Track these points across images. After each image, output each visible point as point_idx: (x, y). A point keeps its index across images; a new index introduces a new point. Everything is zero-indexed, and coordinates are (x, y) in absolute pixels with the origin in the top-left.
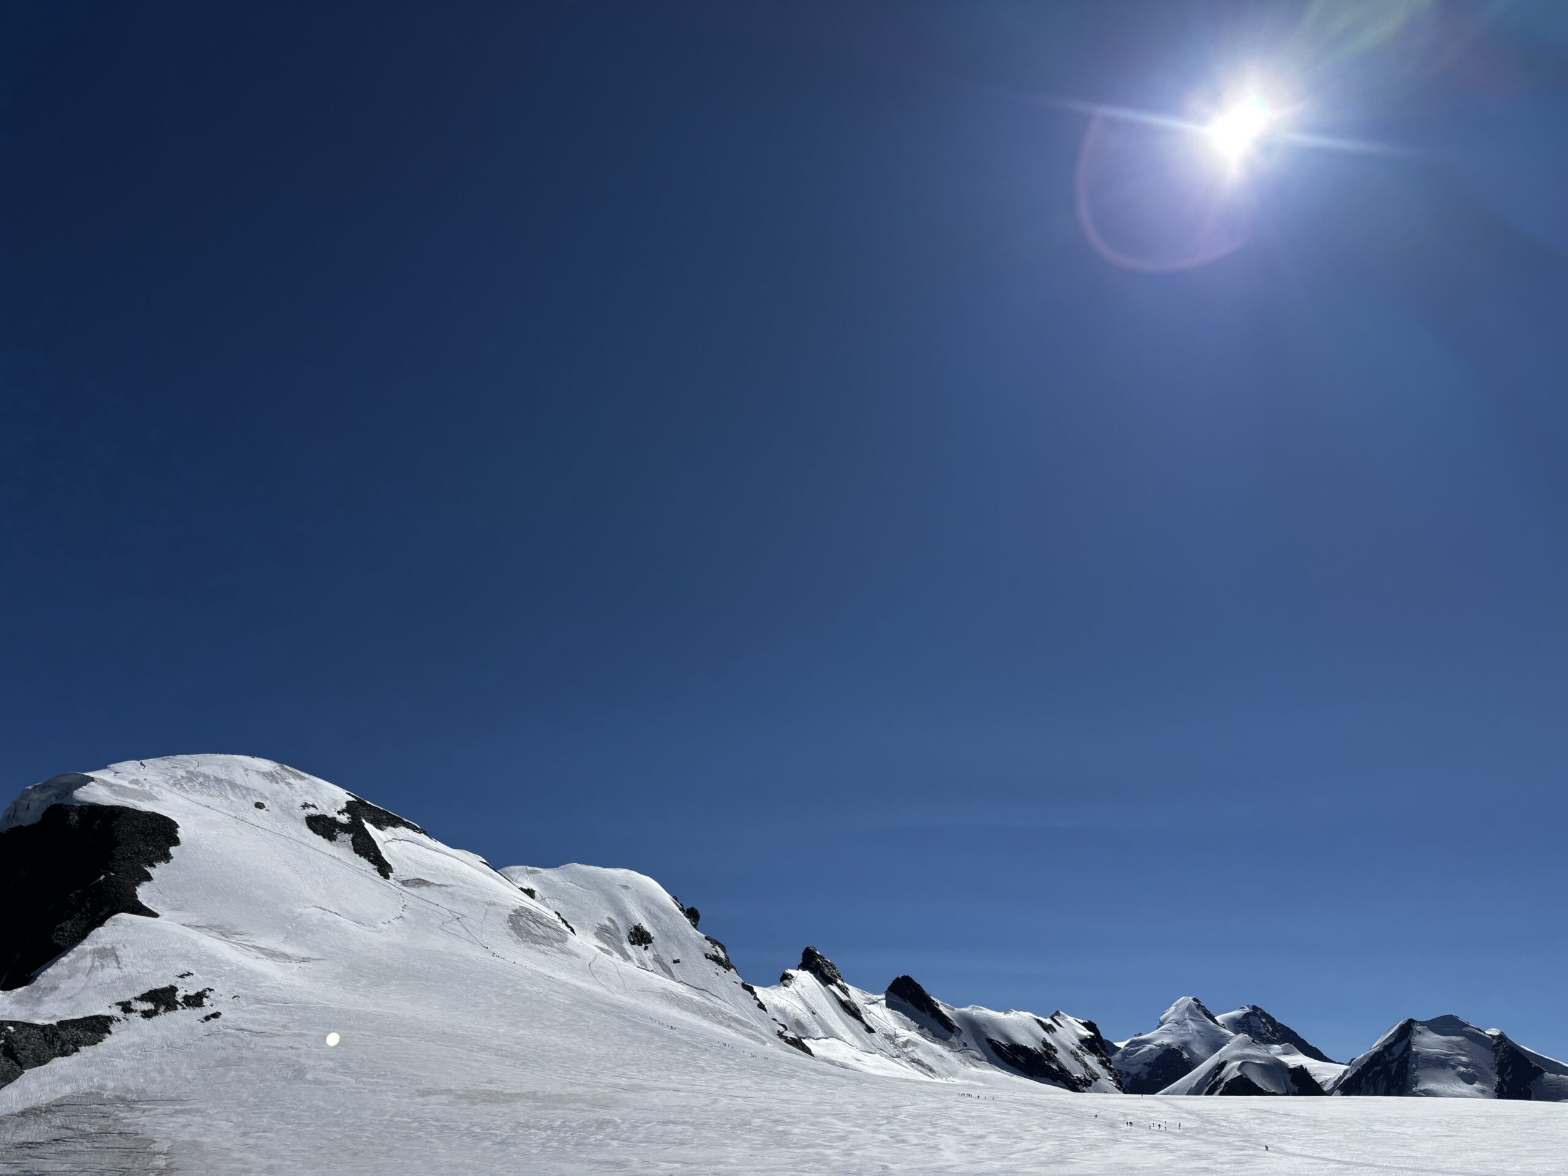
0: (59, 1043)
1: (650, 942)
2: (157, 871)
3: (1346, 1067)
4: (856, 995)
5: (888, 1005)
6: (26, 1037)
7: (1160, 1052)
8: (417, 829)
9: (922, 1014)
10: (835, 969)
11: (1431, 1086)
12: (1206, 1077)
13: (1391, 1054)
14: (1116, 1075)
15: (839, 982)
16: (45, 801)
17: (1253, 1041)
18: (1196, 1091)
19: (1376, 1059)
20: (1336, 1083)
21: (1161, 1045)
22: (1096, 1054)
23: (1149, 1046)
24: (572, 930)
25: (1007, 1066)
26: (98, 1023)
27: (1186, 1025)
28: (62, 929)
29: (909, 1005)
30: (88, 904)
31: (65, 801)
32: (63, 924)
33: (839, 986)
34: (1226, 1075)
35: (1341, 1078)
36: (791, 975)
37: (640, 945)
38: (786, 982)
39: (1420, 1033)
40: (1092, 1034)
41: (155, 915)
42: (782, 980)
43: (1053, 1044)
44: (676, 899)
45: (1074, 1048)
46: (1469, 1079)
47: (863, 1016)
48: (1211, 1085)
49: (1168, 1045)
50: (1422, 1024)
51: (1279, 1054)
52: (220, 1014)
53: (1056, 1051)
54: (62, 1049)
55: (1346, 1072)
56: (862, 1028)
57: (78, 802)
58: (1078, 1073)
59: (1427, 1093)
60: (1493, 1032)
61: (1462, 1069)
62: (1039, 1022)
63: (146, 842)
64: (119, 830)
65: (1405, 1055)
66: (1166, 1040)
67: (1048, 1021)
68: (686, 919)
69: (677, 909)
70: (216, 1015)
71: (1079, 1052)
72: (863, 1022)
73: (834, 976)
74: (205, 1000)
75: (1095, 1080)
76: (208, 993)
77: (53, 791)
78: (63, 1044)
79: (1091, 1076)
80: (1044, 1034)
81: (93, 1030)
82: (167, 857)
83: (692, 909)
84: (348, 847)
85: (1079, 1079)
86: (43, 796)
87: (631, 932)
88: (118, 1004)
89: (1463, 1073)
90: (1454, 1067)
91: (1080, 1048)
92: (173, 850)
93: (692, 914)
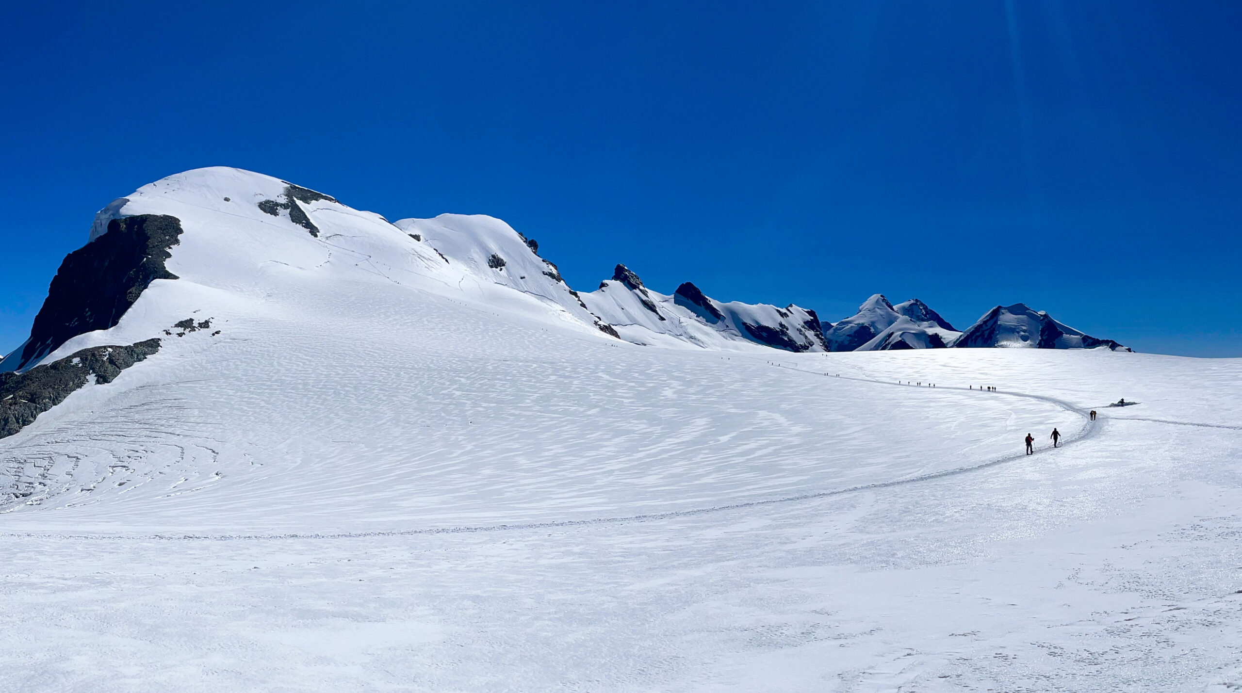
0: (136, 356)
1: (504, 265)
2: (174, 250)
3: (961, 333)
4: (654, 296)
5: (676, 302)
6: (118, 353)
7: (858, 328)
8: (333, 200)
9: (699, 307)
10: (638, 279)
11: (1004, 343)
12: (881, 342)
13: (986, 326)
14: (824, 342)
15: (641, 287)
16: (108, 218)
17: (911, 320)
18: (876, 348)
19: (978, 328)
20: (955, 343)
21: (858, 324)
22: (813, 331)
23: (850, 325)
24: (447, 261)
25: (755, 339)
26: (154, 342)
27: (875, 312)
28: (130, 293)
29: (690, 302)
30: (141, 277)
31: (117, 217)
32: (131, 290)
33: (641, 290)
34: (893, 340)
35: (958, 339)
36: (607, 284)
37: (497, 268)
38: (603, 288)
39: (1003, 314)
40: (812, 318)
41: (176, 278)
42: (600, 287)
43: (786, 325)
44: (522, 235)
45: (799, 327)
46: (1025, 339)
47: (657, 309)
48: (883, 346)
49: (863, 324)
50: (1005, 308)
51: (926, 327)
52: (220, 331)
53: (787, 329)
54: (137, 358)
55: (961, 336)
56: (656, 317)
57: (123, 216)
58: (800, 341)
59: (1002, 346)
60: (1042, 313)
61: (1022, 333)
62: (778, 311)
63: (164, 234)
64: (148, 230)
65: (994, 326)
66: (861, 321)
67: (784, 310)
68: (528, 248)
69: (522, 241)
70: (217, 333)
71: (803, 329)
72: (658, 314)
73: (637, 283)
74: (210, 324)
75: (811, 346)
76: (211, 320)
77: (111, 212)
78: (138, 356)
79: (809, 343)
80: (780, 319)
81: (152, 346)
82: (177, 242)
83: (532, 240)
84: (288, 218)
85: (801, 345)
86: (107, 216)
87: (490, 260)
88: (164, 331)
89: (1022, 335)
90: (1018, 332)
91: (803, 327)
92: (180, 237)
93: (532, 244)
